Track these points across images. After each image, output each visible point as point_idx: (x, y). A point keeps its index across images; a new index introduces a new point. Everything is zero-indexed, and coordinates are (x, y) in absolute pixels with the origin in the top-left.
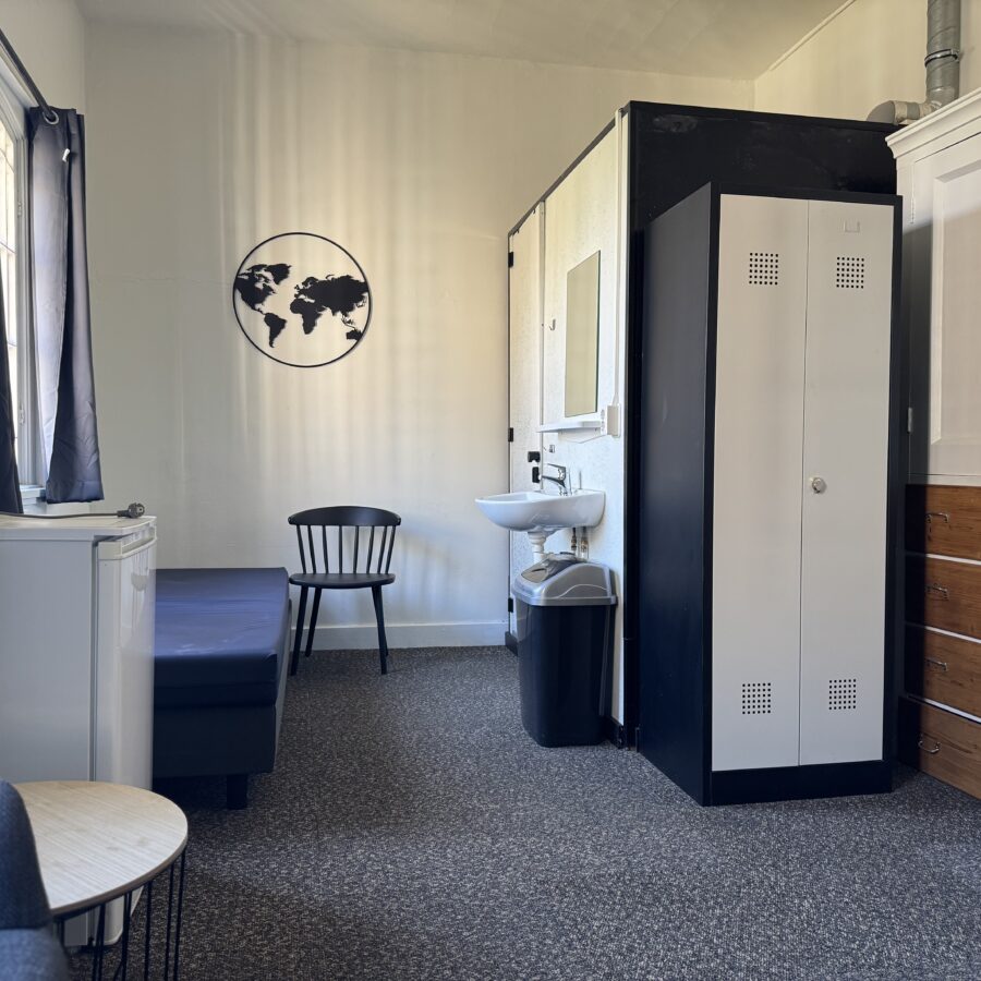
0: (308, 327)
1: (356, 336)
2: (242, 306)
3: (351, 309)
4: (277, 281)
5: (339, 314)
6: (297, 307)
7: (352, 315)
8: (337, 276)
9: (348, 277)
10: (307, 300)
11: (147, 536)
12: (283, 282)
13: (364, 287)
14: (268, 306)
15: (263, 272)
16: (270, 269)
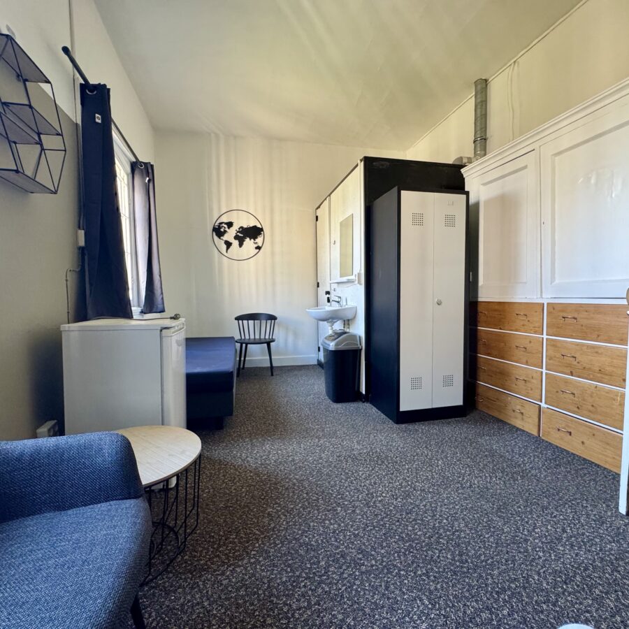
0: (241, 245)
1: (259, 248)
2: (216, 238)
3: (256, 238)
4: (229, 228)
5: (252, 240)
6: (236, 237)
7: (257, 240)
8: (251, 226)
9: (255, 226)
10: (240, 235)
11: (182, 326)
12: (231, 228)
13: (262, 230)
14: (226, 237)
15: (223, 225)
16: (226, 223)
